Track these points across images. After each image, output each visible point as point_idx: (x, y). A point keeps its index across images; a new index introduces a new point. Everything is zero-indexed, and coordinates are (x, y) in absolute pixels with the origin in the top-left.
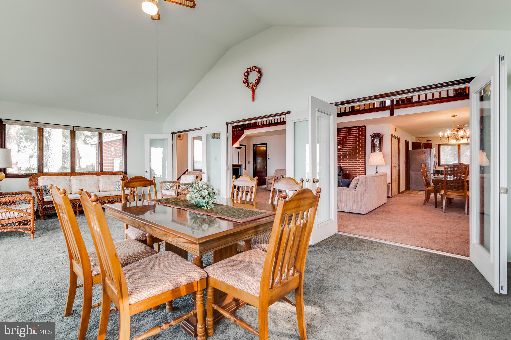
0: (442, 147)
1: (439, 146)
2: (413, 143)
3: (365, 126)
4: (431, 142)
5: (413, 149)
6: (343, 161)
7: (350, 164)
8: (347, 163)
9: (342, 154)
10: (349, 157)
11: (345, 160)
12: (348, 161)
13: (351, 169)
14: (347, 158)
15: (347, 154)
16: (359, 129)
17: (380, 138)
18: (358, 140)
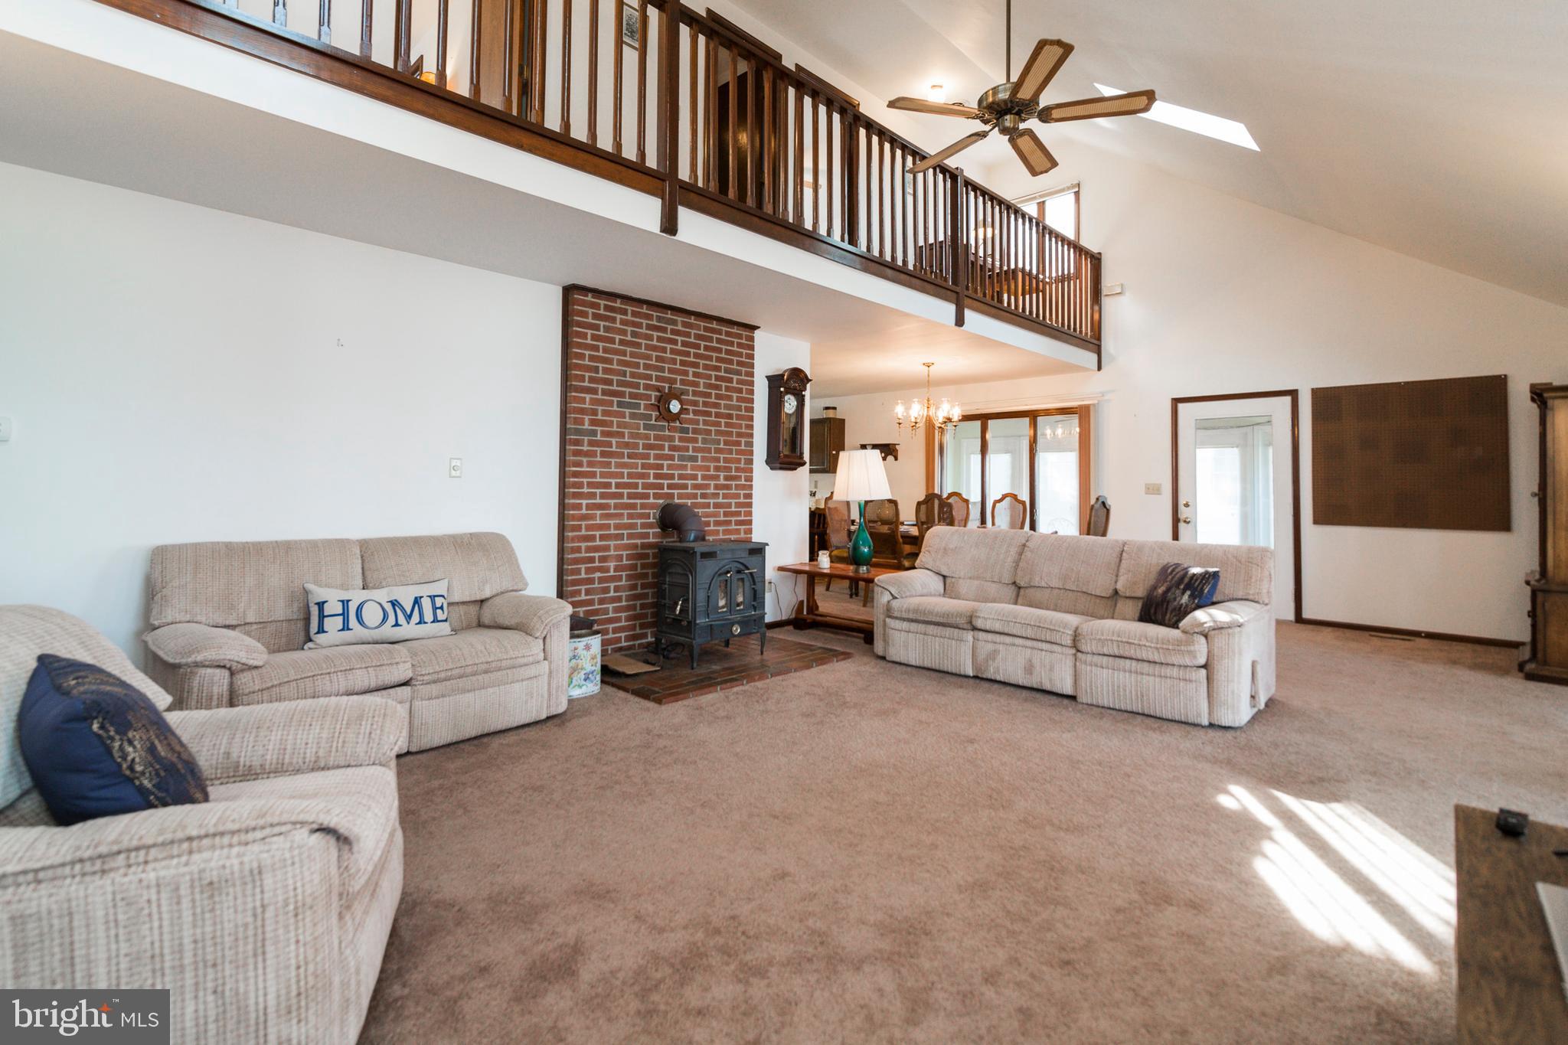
6: (681, 477)
7: (708, 491)
8: (696, 487)
9: (679, 441)
10: (704, 459)
11: (689, 472)
12: (700, 481)
13: (712, 519)
14: (699, 463)
15: (697, 443)
16: (740, 336)
17: (803, 391)
18: (736, 383)
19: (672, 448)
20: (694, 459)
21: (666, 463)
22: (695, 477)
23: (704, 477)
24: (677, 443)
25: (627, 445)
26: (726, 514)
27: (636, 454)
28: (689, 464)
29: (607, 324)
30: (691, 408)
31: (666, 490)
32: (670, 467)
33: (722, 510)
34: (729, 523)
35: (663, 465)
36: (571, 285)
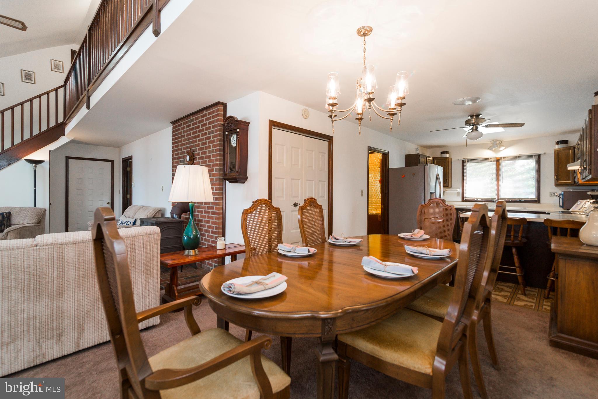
0: (467, 164)
1: (463, 162)
2: (406, 155)
3: (225, 105)
4: (447, 156)
5: (406, 165)
16: (213, 112)
17: (236, 129)
18: (212, 138)
29: (178, 132)
36: (171, 123)
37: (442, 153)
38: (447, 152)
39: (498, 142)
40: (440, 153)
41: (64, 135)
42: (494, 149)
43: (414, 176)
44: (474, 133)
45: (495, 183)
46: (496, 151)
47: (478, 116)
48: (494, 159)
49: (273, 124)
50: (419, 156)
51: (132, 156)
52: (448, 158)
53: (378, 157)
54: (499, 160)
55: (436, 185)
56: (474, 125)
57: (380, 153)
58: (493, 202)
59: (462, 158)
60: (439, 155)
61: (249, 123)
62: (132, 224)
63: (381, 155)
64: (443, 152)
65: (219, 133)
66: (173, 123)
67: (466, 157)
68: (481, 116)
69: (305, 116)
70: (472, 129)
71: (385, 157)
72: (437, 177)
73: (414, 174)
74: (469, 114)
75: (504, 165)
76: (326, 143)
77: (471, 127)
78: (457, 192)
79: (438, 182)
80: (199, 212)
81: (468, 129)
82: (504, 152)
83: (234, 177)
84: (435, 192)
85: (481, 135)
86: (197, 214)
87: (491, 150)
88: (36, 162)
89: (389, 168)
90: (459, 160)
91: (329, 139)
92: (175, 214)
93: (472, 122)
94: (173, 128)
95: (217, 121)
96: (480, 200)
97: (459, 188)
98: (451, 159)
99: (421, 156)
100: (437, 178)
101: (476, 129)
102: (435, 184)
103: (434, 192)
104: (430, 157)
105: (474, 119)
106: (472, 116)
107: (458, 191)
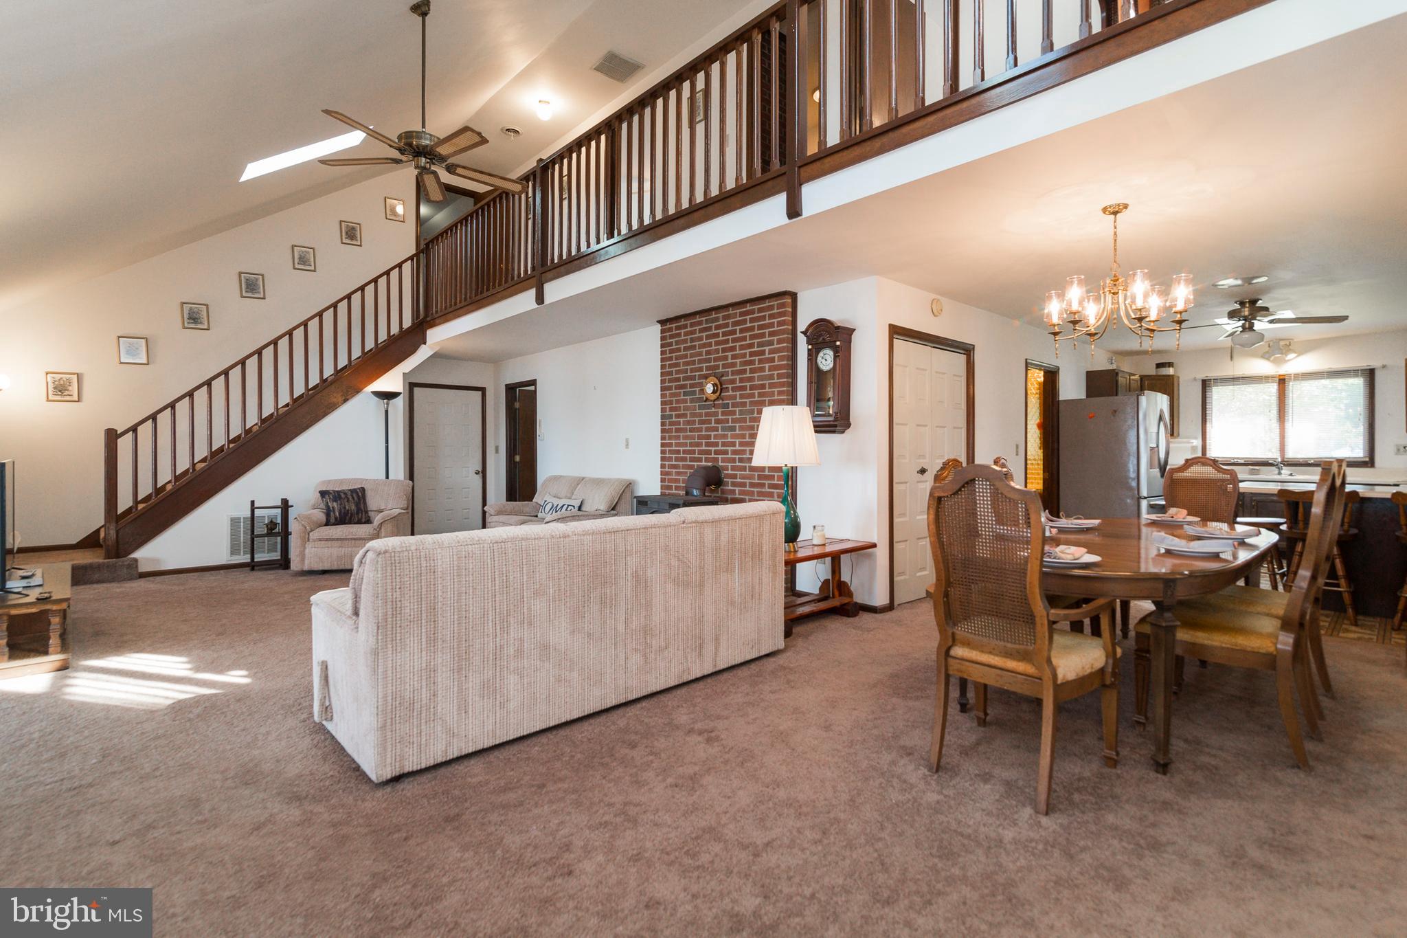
0: (1214, 389)
1: (1205, 384)
2: (1087, 372)
3: (794, 296)
4: (1171, 371)
5: (1089, 394)
6: (724, 444)
7: (744, 456)
8: (734, 452)
9: (722, 415)
10: (741, 428)
11: (729, 440)
12: (737, 448)
13: (748, 481)
14: (737, 432)
15: (735, 415)
16: (771, 308)
17: (835, 341)
18: (769, 354)
19: (717, 421)
20: (733, 429)
21: (713, 434)
22: (733, 444)
23: (741, 444)
24: (720, 417)
25: (688, 423)
26: (760, 477)
27: (694, 428)
28: (729, 433)
29: (677, 339)
30: (730, 386)
31: (713, 456)
32: (716, 437)
33: (756, 474)
34: (763, 485)
35: (710, 435)
36: (659, 322)
37: (1159, 366)
38: (1170, 365)
39: (1282, 343)
40: (1155, 366)
41: (425, 343)
42: (1273, 357)
43: (1114, 416)
44: (1247, 335)
45: (1275, 426)
46: (1278, 362)
47: (1253, 302)
48: (1273, 377)
49: (896, 331)
50: (1117, 374)
51: (535, 380)
52: (1172, 376)
53: (1038, 376)
54: (1284, 379)
55: (1158, 433)
56: (1245, 319)
57: (1040, 370)
58: (1272, 465)
59: (1203, 376)
60: (1151, 371)
61: (854, 330)
62: (577, 509)
63: (1042, 373)
64: (1162, 364)
65: (785, 345)
66: (662, 322)
67: (1212, 374)
68: (1260, 303)
69: (935, 311)
70: (1243, 326)
71: (1051, 377)
72: (1160, 416)
73: (1115, 411)
74: (1237, 299)
75: (1294, 388)
76: (963, 358)
77: (1241, 323)
78: (1191, 445)
79: (1162, 424)
80: (734, 484)
81: (1236, 325)
82: (1295, 364)
83: (832, 423)
84: (1158, 446)
85: (1261, 337)
86: (730, 488)
87: (1268, 359)
88: (389, 396)
89: (1061, 398)
90: (1195, 379)
91: (967, 351)
92: (696, 489)
93: (1243, 314)
94: (662, 331)
95: (780, 324)
96: (1242, 461)
97: (1196, 438)
98: (1178, 377)
99: (1120, 375)
100: (1161, 418)
101: (1251, 328)
102: (1156, 431)
103: (1155, 446)
104: (1134, 375)
105: (1247, 309)
106: (1242, 304)
107: (1194, 444)
